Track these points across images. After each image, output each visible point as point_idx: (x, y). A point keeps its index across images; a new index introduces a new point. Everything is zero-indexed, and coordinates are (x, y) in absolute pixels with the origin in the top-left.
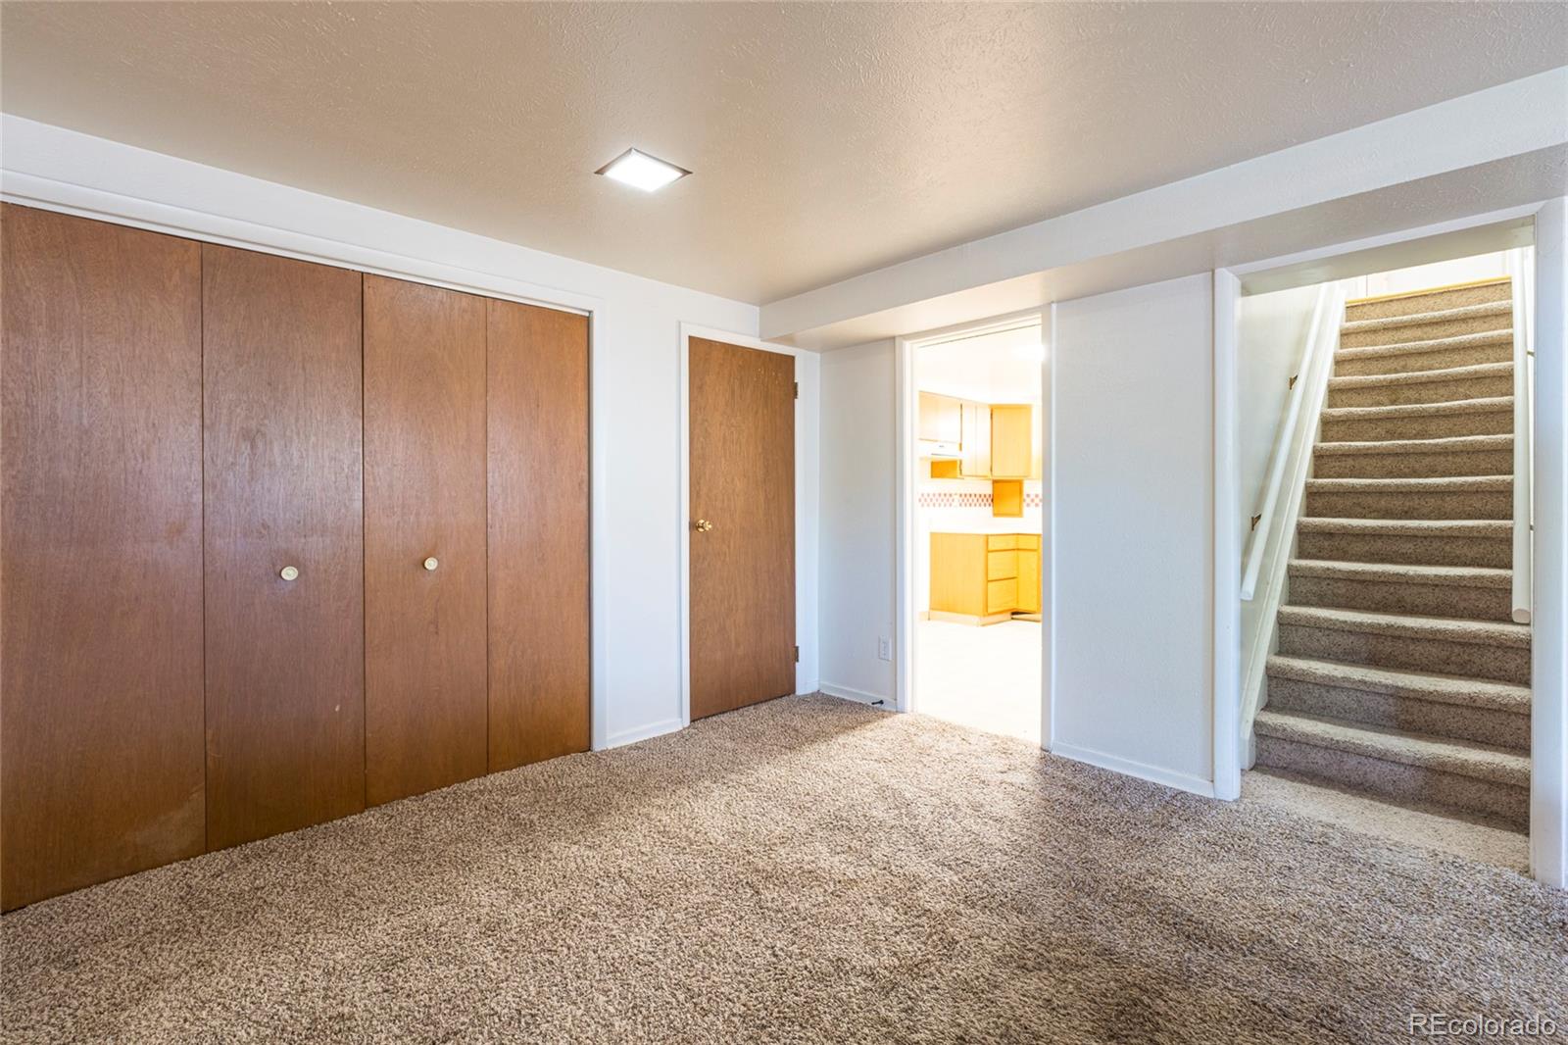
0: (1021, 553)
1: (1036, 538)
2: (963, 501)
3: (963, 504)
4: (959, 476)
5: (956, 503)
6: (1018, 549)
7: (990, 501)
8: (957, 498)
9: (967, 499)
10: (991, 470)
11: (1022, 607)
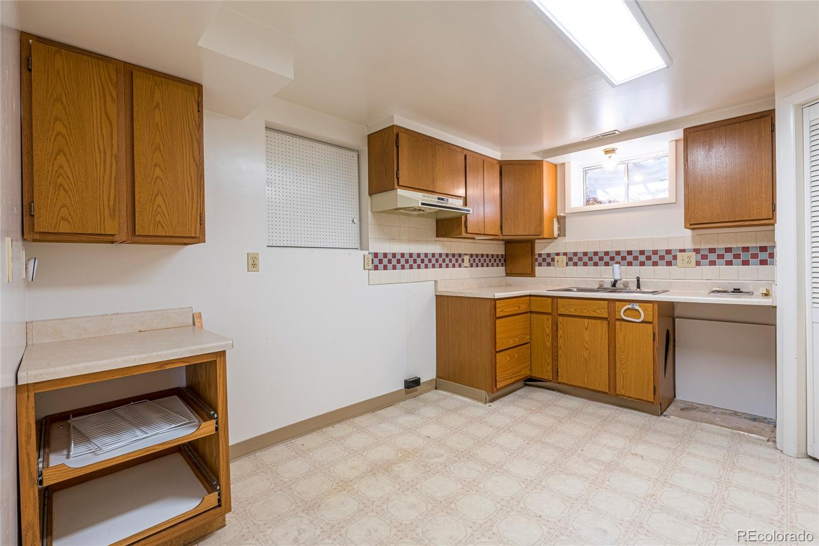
0: (533, 315)
1: (550, 299)
2: (474, 261)
3: (474, 264)
4: (464, 235)
5: (466, 263)
6: (531, 312)
7: (502, 261)
8: (466, 258)
9: (478, 260)
10: (501, 229)
11: (536, 374)
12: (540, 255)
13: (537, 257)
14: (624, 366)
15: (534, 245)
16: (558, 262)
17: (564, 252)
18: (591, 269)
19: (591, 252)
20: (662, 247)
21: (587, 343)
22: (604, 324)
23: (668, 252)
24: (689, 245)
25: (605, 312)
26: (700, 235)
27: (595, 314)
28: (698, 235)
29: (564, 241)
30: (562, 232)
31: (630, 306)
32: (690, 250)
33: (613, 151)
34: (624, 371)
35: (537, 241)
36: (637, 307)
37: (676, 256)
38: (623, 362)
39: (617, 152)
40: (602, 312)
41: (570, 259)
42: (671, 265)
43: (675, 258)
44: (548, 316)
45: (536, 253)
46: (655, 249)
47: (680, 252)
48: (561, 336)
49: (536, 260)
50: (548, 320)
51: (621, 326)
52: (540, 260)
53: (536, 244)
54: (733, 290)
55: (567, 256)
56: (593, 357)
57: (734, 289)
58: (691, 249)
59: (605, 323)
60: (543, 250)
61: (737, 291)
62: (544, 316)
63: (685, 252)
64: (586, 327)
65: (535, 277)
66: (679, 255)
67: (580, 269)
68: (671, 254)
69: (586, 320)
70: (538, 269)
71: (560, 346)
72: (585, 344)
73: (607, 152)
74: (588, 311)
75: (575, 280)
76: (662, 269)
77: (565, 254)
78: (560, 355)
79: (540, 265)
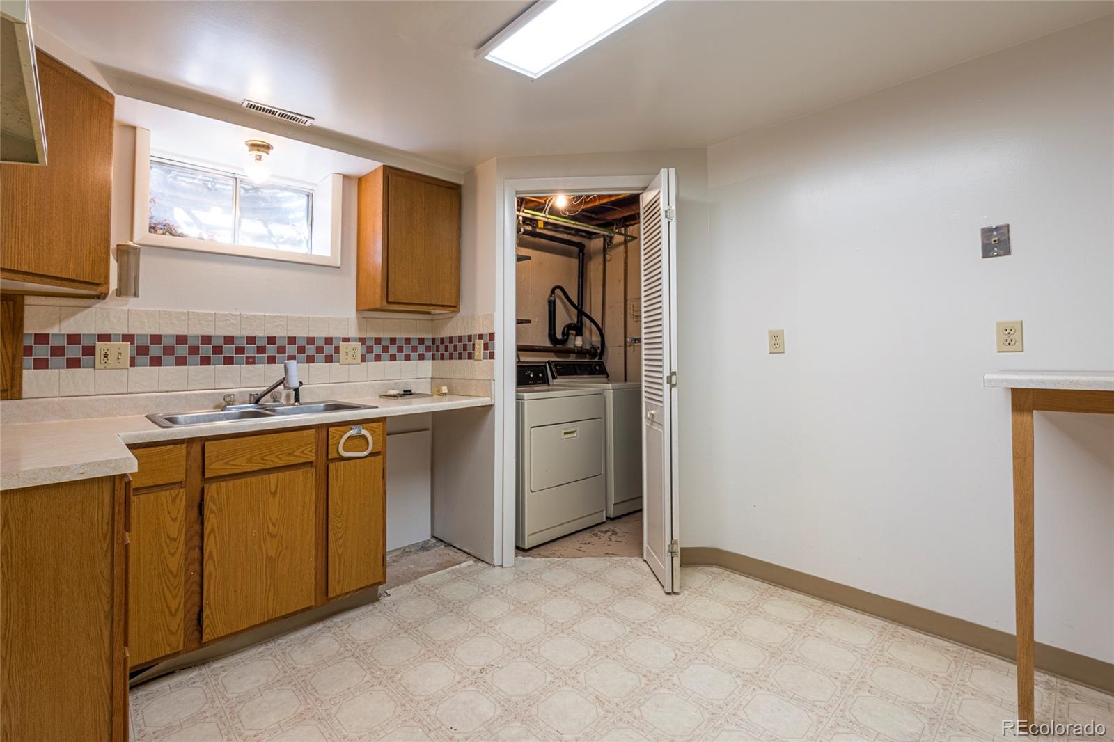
1: (183, 448)
12: (42, 339)
13: (29, 342)
14: (341, 542)
15: (22, 309)
16: (106, 356)
17: (126, 332)
18: (194, 371)
19: (197, 336)
20: (320, 333)
21: (274, 525)
22: (309, 475)
23: (329, 341)
24: (353, 333)
25: (311, 451)
26: (366, 318)
27: (292, 458)
28: (364, 318)
29: (125, 308)
30: (128, 287)
31: (352, 432)
32: (355, 340)
33: (267, 147)
34: (340, 552)
35: (29, 300)
36: (364, 432)
37: (339, 347)
38: (340, 535)
39: (271, 152)
40: (305, 452)
41: (143, 350)
42: (332, 362)
43: (337, 350)
44: (174, 493)
45: (26, 331)
46: (311, 335)
47: (343, 342)
48: (212, 530)
49: (28, 351)
50: (174, 500)
51: (337, 470)
52: (42, 351)
53: (26, 308)
54: (403, 393)
55: (132, 343)
56: (287, 548)
57: (404, 391)
58: (355, 338)
59: (311, 471)
60: (53, 324)
61: (408, 393)
62: (163, 494)
63: (349, 342)
64: (273, 490)
65: (20, 398)
66: (343, 346)
67: (168, 371)
68: (332, 344)
69: (273, 477)
70: (31, 378)
71: (211, 552)
72: (271, 526)
73: (255, 146)
74: (277, 456)
75: (157, 397)
76: (319, 367)
77: (128, 338)
78: (210, 575)
79: (41, 364)
